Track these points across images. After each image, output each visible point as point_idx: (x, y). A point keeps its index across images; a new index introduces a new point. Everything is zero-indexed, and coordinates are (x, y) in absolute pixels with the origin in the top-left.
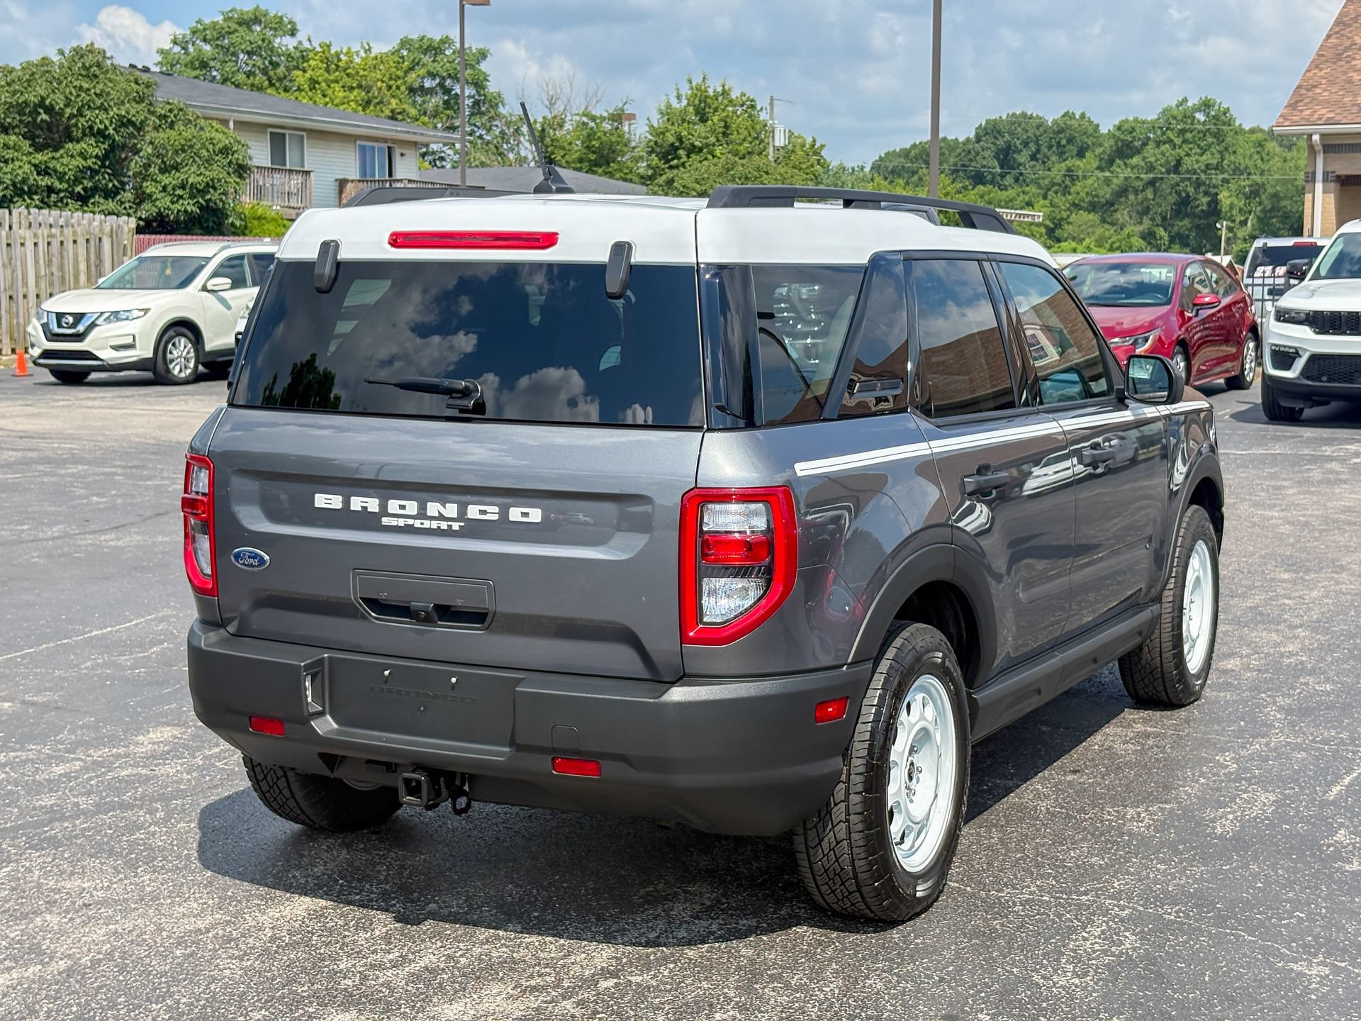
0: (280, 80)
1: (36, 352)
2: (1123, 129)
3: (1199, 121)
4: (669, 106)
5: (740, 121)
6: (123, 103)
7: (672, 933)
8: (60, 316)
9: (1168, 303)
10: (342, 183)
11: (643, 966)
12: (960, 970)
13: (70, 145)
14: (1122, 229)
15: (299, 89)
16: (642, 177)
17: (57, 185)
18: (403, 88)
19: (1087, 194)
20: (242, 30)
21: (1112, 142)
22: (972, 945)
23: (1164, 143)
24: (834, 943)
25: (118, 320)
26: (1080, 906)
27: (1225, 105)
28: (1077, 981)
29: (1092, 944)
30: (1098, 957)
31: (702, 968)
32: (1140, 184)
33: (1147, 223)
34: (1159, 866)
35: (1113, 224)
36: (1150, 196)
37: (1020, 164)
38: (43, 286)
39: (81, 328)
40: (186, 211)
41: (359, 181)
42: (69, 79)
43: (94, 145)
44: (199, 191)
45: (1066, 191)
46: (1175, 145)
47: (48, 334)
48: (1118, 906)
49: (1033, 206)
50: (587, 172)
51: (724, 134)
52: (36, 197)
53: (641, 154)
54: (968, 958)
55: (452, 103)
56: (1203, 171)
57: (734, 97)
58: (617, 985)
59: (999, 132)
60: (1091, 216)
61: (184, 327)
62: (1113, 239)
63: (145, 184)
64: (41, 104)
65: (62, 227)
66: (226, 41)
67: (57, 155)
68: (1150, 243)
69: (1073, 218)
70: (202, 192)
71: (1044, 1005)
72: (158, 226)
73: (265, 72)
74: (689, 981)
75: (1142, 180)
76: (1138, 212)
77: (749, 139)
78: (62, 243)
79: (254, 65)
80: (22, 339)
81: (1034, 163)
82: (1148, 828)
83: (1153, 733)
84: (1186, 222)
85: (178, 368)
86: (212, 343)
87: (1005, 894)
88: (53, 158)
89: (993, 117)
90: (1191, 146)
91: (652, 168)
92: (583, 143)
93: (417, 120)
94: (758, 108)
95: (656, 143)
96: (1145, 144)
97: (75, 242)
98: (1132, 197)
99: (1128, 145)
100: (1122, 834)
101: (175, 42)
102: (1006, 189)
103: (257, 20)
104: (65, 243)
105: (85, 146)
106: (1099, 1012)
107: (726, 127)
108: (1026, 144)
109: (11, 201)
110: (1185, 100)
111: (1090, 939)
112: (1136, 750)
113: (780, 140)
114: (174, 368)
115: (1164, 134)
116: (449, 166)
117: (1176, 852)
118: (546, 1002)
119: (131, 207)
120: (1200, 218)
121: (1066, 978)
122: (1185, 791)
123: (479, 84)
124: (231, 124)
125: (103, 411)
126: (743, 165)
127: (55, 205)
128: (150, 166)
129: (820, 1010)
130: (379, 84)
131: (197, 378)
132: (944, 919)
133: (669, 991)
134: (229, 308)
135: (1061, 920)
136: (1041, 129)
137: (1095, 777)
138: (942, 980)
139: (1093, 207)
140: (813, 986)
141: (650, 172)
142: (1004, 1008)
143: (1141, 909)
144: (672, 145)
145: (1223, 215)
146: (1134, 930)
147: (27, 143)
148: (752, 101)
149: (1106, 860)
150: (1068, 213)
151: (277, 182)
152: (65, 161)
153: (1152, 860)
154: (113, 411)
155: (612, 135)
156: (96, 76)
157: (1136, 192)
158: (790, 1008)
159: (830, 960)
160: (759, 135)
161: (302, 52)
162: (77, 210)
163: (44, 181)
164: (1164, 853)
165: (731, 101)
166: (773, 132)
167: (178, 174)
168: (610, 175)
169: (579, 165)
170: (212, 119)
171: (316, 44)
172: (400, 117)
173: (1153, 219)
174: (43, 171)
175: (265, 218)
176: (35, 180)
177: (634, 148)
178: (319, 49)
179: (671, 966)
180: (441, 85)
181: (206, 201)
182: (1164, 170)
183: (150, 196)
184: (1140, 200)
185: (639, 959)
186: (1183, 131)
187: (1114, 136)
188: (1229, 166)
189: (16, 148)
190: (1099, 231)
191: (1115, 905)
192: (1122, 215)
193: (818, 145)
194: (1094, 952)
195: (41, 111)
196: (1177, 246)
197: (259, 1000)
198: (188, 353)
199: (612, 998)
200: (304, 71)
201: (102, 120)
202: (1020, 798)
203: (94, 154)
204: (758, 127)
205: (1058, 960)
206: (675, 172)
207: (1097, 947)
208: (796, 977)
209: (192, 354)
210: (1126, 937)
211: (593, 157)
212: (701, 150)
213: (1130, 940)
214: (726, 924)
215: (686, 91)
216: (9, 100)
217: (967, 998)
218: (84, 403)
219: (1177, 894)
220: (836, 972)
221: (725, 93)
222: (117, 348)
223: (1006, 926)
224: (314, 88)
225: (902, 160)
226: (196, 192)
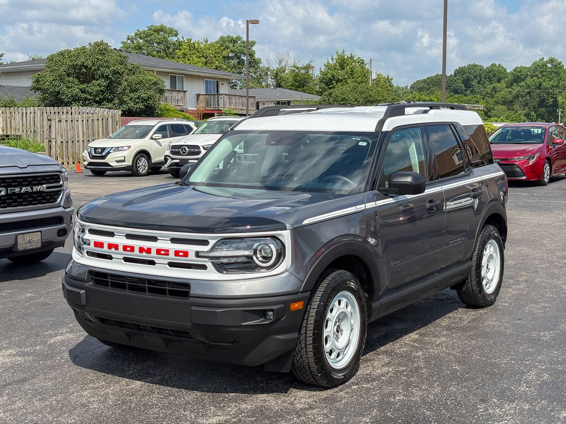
0: (170, 54)
1: (86, 163)
2: (517, 71)
3: (549, 67)
4: (328, 63)
5: (358, 69)
6: (115, 65)
7: (375, 371)
8: (95, 149)
9: (542, 142)
10: (198, 96)
11: (367, 382)
12: (484, 385)
13: (94, 81)
14: (516, 112)
15: (178, 58)
16: (317, 92)
17: (89, 97)
18: (221, 57)
19: (502, 97)
20: (156, 34)
21: (512, 76)
22: (487, 377)
23: (534, 77)
24: (436, 376)
25: (118, 151)
26: (526, 365)
27: (559, 60)
28: (528, 389)
29: (532, 377)
30: (535, 382)
31: (388, 383)
32: (524, 94)
33: (527, 110)
34: (554, 352)
35: (513, 110)
36: (528, 98)
37: (473, 86)
38: (85, 137)
39: (104, 154)
40: (140, 108)
41: (205, 95)
42: (94, 55)
43: (104, 81)
44: (145, 100)
45: (492, 96)
46: (539, 77)
47: (91, 156)
48: (541, 365)
49: (478, 103)
50: (294, 90)
51: (351, 74)
52: (80, 102)
53: (317, 82)
54: (486, 381)
55: (241, 62)
56: (550, 88)
57: (355, 59)
58: (358, 388)
59: (464, 72)
60: (503, 107)
61: (144, 153)
62: (514, 116)
63: (123, 97)
64: (83, 65)
65: (92, 114)
66: (149, 38)
67: (89, 85)
68: (528, 118)
69: (496, 108)
70: (146, 100)
71: (517, 396)
72: (129, 113)
73: (164, 50)
74: (385, 387)
75: (525, 92)
76: (523, 105)
77: (362, 76)
78: (93, 120)
79: (160, 48)
80: (77, 158)
81: (479, 85)
82: (549, 339)
83: (548, 306)
84: (543, 109)
85: (141, 169)
86: (154, 160)
87: (497, 360)
88: (87, 86)
89: (462, 66)
90: (546, 77)
91: (321, 88)
92: (293, 78)
93: (226, 69)
94: (365, 63)
95: (323, 78)
96: (526, 77)
97: (98, 120)
98: (520, 99)
99: (519, 77)
100: (539, 341)
101: (128, 39)
102: (467, 96)
103: (162, 30)
104: (94, 120)
105: (100, 82)
106: (537, 399)
107: (352, 71)
108: (476, 77)
109: (71, 103)
110: (543, 59)
111: (532, 375)
112: (542, 312)
113: (374, 76)
114: (140, 170)
115: (534, 73)
116: (238, 88)
117: (561, 347)
118: (334, 392)
119: (118, 106)
120: (549, 107)
121: (523, 388)
122: (562, 327)
123: (251, 55)
124: (155, 72)
125: (115, 186)
126: (361, 87)
127: (88, 105)
128: (126, 90)
129: (434, 397)
130: (211, 55)
131: (148, 174)
132: (476, 369)
133: (378, 390)
134: (161, 146)
135: (519, 369)
136: (482, 71)
137: (527, 321)
138: (477, 388)
139: (504, 103)
140: (430, 389)
141: (321, 90)
142: (501, 397)
143: (549, 366)
144: (330, 79)
145: (559, 106)
146: (547, 373)
147: (77, 80)
148: (363, 61)
149: (534, 350)
150: (494, 105)
151: (173, 95)
152: (92, 87)
153: (552, 350)
154: (119, 186)
155: (305, 75)
156: (104, 54)
157: (522, 97)
158: (423, 396)
159: (435, 381)
160: (366, 74)
161: (179, 42)
162: (97, 107)
163: (84, 96)
164: (556, 348)
165: (354, 61)
166: (371, 73)
167: (137, 93)
168: (304, 91)
169: (291, 87)
170: (150, 71)
171: (185, 39)
172: (219, 69)
173: (529, 108)
174: (83, 91)
175: (169, 110)
176: (80, 95)
177: (314, 80)
178: (186, 41)
179: (377, 382)
180: (236, 55)
181: (147, 104)
182: (534, 88)
183: (126, 102)
184: (524, 100)
185: (365, 379)
186: (542, 72)
187: (513, 74)
188: (562, 86)
189: (73, 82)
190: (507, 113)
191: (539, 365)
192: (516, 106)
193: (390, 78)
194: (533, 380)
195: (83, 68)
196: (540, 119)
197: (232, 390)
198: (145, 164)
199: (358, 392)
200: (180, 50)
201: (107, 72)
202: (499, 328)
203: (104, 85)
204: (365, 71)
205: (520, 383)
206: (332, 90)
207: (534, 378)
208: (423, 386)
209: (147, 164)
210: (545, 375)
211: (297, 84)
212: (342, 81)
213: (546, 376)
214: (394, 369)
215: (335, 57)
216: (70, 63)
217: (488, 394)
218: (107, 183)
219: (562, 361)
220: (438, 385)
221: (352, 58)
222: (118, 162)
223: (499, 371)
224: (185, 57)
225: (423, 84)
226: (144, 100)
